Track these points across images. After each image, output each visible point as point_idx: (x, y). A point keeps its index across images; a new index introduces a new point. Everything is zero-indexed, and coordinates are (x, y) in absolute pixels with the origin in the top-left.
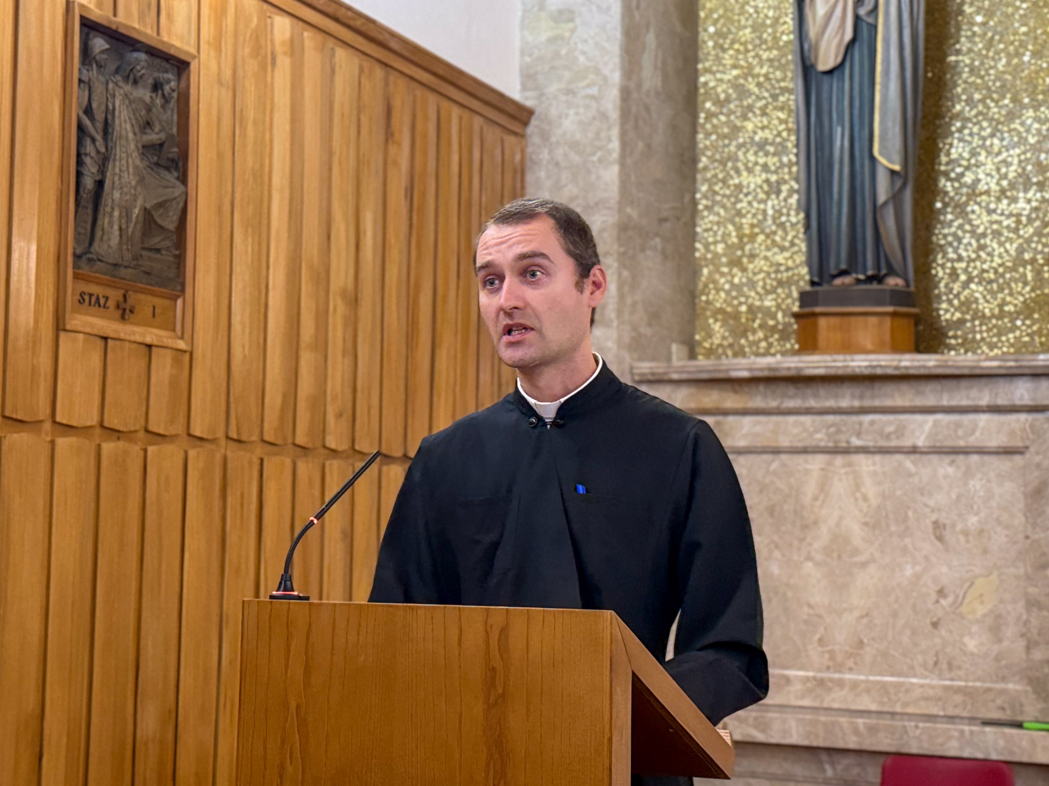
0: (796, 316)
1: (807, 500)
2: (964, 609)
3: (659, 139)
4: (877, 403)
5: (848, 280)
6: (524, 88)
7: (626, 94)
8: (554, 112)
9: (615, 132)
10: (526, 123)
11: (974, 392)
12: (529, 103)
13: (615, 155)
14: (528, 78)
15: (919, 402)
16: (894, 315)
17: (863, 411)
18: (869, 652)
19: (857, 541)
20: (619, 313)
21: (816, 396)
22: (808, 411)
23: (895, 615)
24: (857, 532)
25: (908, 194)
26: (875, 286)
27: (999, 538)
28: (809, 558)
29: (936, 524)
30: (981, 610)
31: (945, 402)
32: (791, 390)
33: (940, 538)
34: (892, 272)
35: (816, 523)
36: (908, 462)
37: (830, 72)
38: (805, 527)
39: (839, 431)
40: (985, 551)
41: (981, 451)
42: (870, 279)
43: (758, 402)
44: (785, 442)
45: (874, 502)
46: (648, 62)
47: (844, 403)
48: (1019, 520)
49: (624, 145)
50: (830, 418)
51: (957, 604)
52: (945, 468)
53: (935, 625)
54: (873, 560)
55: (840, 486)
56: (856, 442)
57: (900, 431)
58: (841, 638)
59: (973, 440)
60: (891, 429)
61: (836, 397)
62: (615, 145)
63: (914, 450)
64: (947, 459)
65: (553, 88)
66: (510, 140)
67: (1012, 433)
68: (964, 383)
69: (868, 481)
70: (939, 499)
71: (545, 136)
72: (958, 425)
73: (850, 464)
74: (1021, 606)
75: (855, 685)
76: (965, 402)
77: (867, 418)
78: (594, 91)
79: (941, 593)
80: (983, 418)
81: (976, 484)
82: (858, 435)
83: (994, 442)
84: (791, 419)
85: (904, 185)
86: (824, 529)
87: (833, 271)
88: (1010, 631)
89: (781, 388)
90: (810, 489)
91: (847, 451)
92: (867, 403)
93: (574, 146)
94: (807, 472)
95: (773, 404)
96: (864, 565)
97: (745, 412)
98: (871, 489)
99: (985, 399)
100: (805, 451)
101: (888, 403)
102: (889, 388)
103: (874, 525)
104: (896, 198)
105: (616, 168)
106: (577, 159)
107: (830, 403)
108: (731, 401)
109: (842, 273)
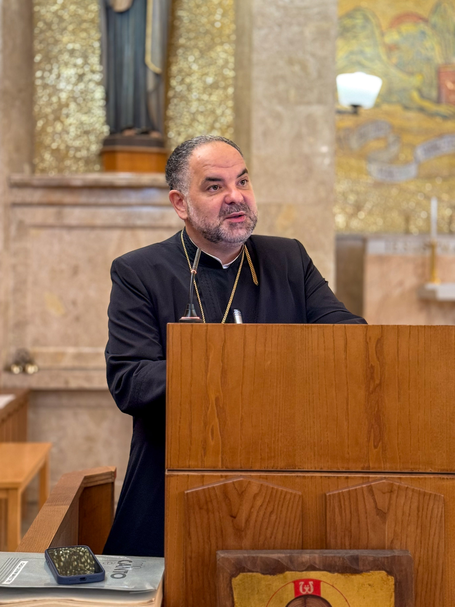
4: (150, 201)
5: (132, 132)
17: (142, 206)
21: (117, 197)
22: (112, 205)
25: (162, 87)
32: (103, 193)
34: (153, 129)
37: (123, 13)
39: (129, 217)
42: (143, 133)
43: (84, 200)
44: (98, 223)
47: (132, 202)
50: (125, 210)
56: (138, 223)
57: (162, 217)
60: (157, 216)
61: (129, 197)
73: (134, 235)
77: (145, 210)
82: (140, 219)
84: (103, 209)
85: (161, 82)
87: (123, 127)
89: (98, 192)
91: (133, 228)
92: (144, 201)
94: (110, 240)
95: (92, 200)
97: (76, 205)
100: (109, 227)
104: (157, 89)
107: (125, 200)
108: (68, 198)
109: (130, 128)
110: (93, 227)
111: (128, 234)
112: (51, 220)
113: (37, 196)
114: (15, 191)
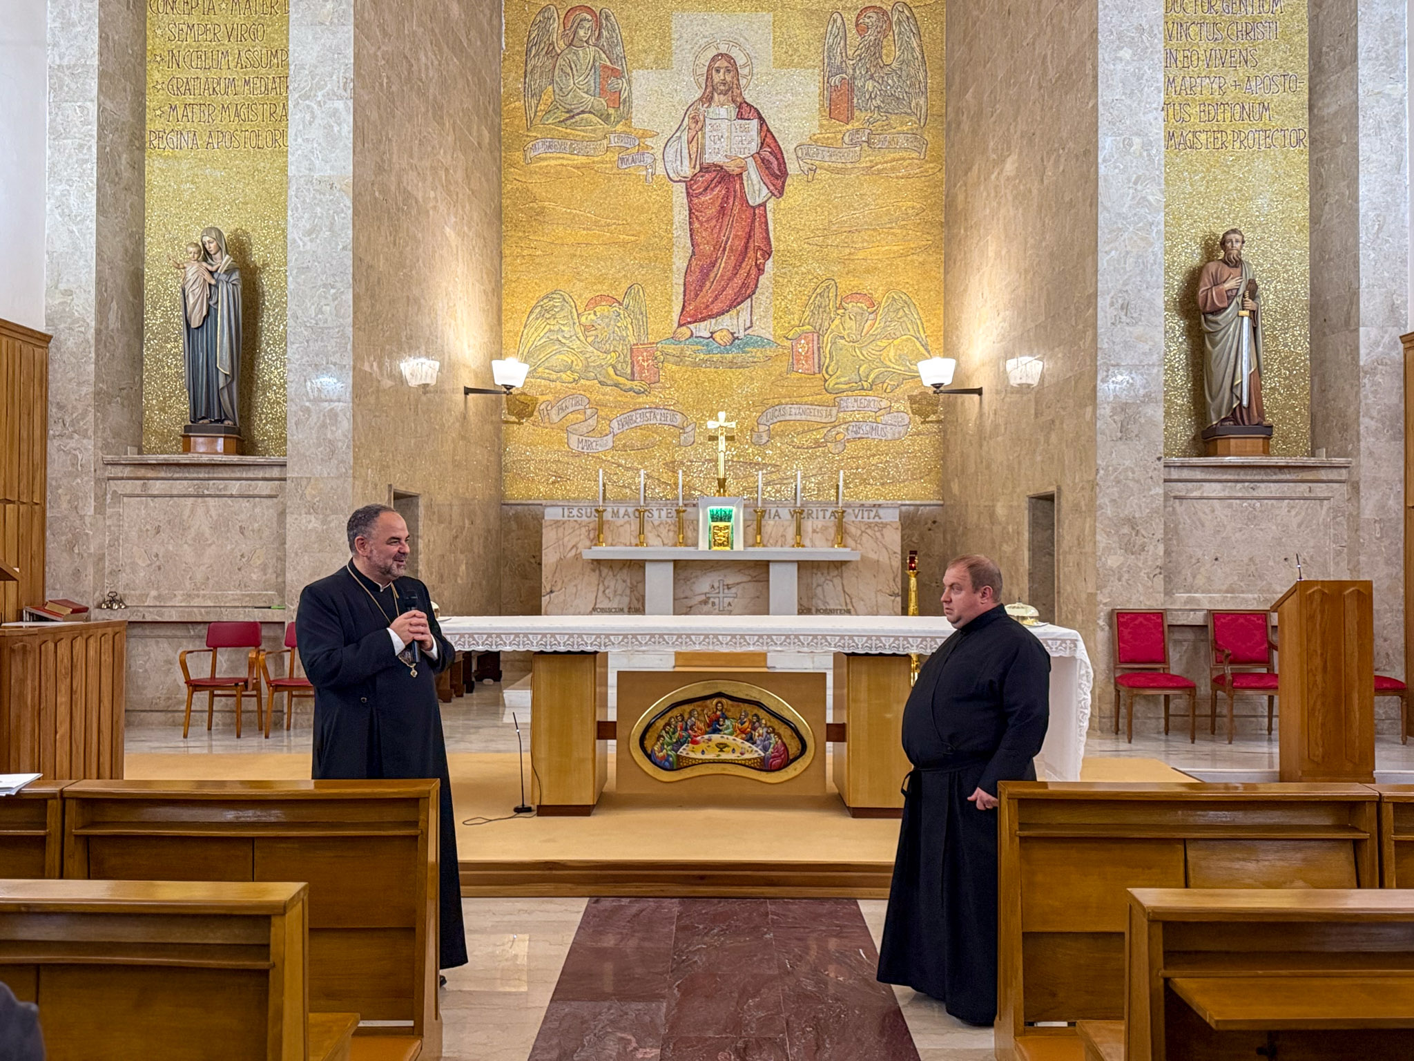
0: (183, 436)
1: (185, 518)
2: (252, 562)
3: (119, 352)
4: (215, 476)
5: (206, 421)
6: (47, 325)
7: (98, 332)
8: (62, 337)
9: (93, 349)
10: (49, 342)
11: (256, 472)
12: (50, 333)
13: (93, 360)
14: (50, 320)
15: (233, 475)
16: (225, 437)
17: (209, 479)
18: (211, 582)
19: (207, 535)
20: (95, 433)
21: (189, 472)
22: (186, 479)
23: (223, 566)
24: (207, 532)
25: (235, 384)
26: (219, 424)
27: (267, 533)
28: (186, 543)
29: (241, 527)
30: (259, 562)
31: (244, 475)
32: (178, 469)
33: (242, 533)
34: (227, 418)
35: (189, 528)
36: (229, 501)
37: (198, 328)
38: (184, 530)
39: (199, 488)
40: (261, 538)
41: (260, 497)
42: (217, 421)
43: (163, 474)
44: (175, 492)
45: (215, 518)
46: (112, 317)
47: (201, 476)
48: (275, 525)
49: (97, 355)
50: (196, 482)
51: (249, 560)
52: (245, 503)
53: (239, 569)
54: (214, 542)
55: (200, 511)
56: (206, 492)
57: (225, 488)
58: (199, 577)
59: (256, 492)
60: (221, 487)
61: (198, 473)
62: (93, 355)
63: (231, 496)
64: (246, 500)
65: (62, 326)
66: (38, 351)
67: (272, 489)
68: (252, 468)
69: (212, 509)
70: (243, 517)
71: (58, 349)
72: (250, 485)
73: (204, 502)
74: (275, 560)
75: (204, 596)
76: (252, 476)
77: (211, 482)
78: (83, 329)
79: (242, 556)
80: (260, 483)
81: (257, 510)
82: (208, 489)
83: (264, 493)
84: (178, 482)
85: (232, 381)
86: (193, 530)
87: (199, 417)
88: (270, 571)
89: (173, 468)
90: (187, 512)
91: (203, 496)
92: (211, 476)
93: (72, 354)
94: (186, 505)
95: (170, 475)
96: (210, 545)
97: (157, 479)
98: (213, 512)
99: (261, 475)
100: (184, 496)
101: (220, 476)
102: (221, 469)
103: (214, 528)
104: (229, 386)
105: (93, 366)
106: (74, 361)
107: (195, 475)
108: (151, 474)
109: (203, 418)
110: (171, 496)
111: (200, 500)
112: (138, 491)
113: (127, 472)
114: (109, 467)
